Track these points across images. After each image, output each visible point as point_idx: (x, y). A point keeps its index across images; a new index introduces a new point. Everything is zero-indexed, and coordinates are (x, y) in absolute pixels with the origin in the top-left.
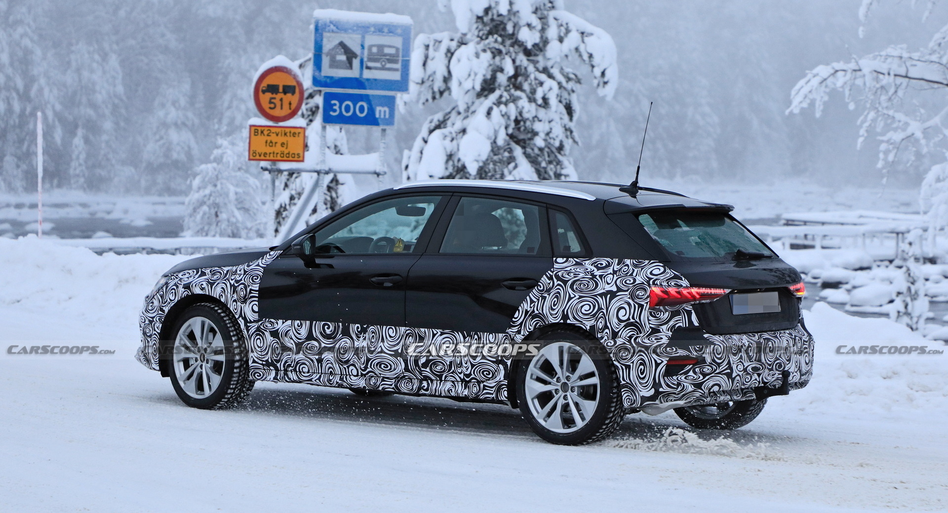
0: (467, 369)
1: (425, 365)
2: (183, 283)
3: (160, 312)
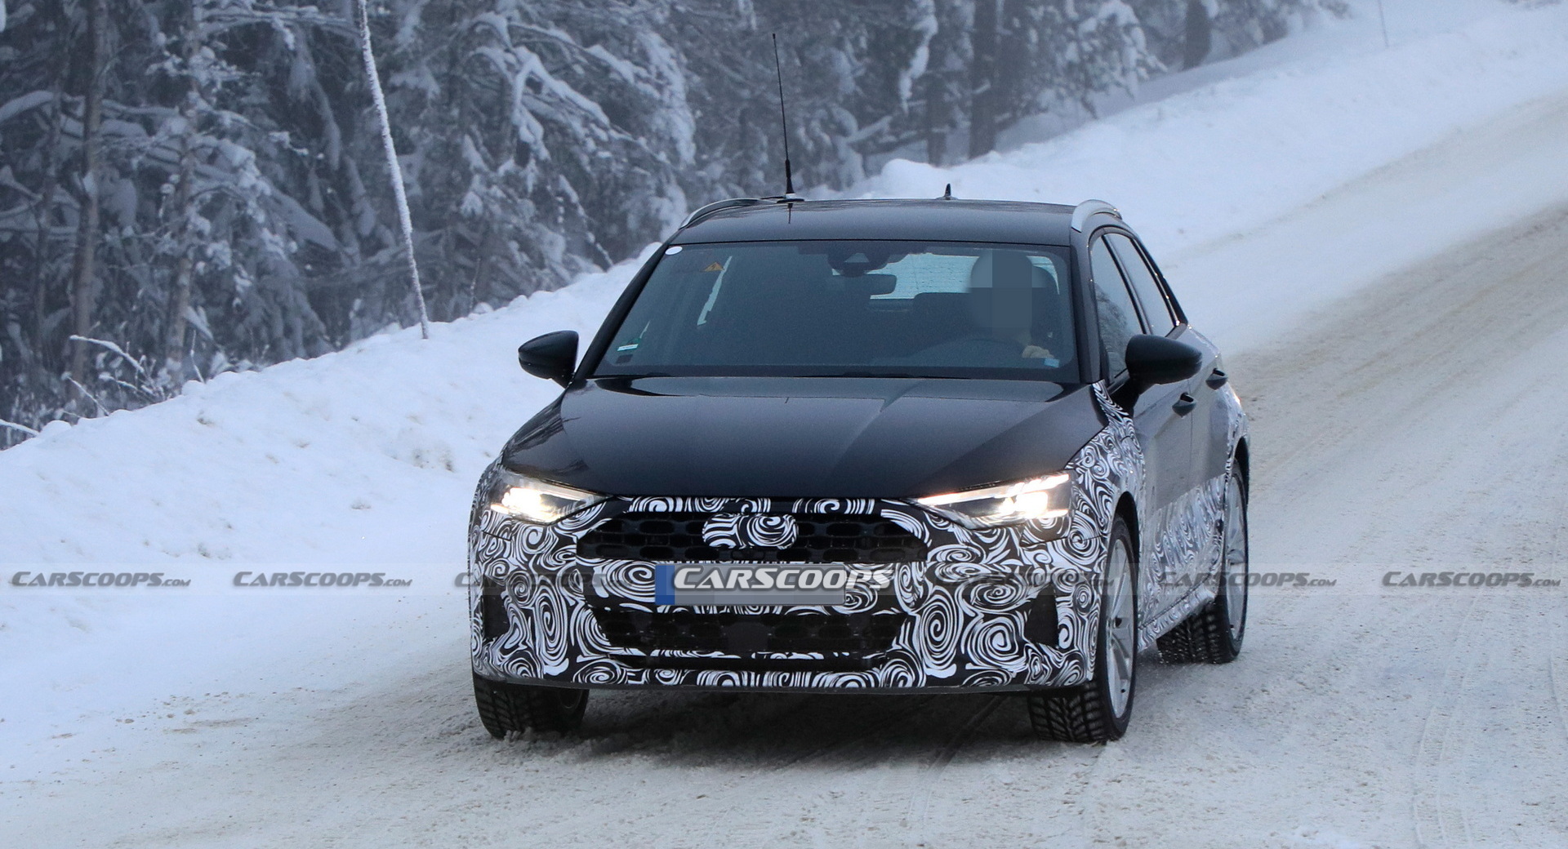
2: (1104, 477)
3: (1105, 549)
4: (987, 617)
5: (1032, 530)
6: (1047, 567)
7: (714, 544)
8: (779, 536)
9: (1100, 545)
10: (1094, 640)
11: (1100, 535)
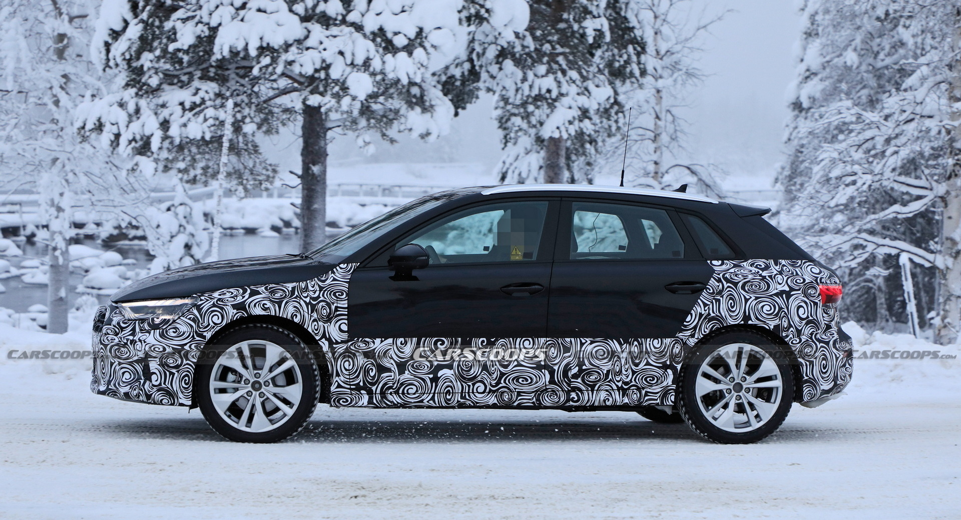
0: (627, 377)
1: (575, 376)
2: (229, 304)
3: (198, 338)
4: (119, 364)
5: (149, 323)
6: (143, 342)
9: (193, 336)
10: (186, 384)
11: (196, 332)
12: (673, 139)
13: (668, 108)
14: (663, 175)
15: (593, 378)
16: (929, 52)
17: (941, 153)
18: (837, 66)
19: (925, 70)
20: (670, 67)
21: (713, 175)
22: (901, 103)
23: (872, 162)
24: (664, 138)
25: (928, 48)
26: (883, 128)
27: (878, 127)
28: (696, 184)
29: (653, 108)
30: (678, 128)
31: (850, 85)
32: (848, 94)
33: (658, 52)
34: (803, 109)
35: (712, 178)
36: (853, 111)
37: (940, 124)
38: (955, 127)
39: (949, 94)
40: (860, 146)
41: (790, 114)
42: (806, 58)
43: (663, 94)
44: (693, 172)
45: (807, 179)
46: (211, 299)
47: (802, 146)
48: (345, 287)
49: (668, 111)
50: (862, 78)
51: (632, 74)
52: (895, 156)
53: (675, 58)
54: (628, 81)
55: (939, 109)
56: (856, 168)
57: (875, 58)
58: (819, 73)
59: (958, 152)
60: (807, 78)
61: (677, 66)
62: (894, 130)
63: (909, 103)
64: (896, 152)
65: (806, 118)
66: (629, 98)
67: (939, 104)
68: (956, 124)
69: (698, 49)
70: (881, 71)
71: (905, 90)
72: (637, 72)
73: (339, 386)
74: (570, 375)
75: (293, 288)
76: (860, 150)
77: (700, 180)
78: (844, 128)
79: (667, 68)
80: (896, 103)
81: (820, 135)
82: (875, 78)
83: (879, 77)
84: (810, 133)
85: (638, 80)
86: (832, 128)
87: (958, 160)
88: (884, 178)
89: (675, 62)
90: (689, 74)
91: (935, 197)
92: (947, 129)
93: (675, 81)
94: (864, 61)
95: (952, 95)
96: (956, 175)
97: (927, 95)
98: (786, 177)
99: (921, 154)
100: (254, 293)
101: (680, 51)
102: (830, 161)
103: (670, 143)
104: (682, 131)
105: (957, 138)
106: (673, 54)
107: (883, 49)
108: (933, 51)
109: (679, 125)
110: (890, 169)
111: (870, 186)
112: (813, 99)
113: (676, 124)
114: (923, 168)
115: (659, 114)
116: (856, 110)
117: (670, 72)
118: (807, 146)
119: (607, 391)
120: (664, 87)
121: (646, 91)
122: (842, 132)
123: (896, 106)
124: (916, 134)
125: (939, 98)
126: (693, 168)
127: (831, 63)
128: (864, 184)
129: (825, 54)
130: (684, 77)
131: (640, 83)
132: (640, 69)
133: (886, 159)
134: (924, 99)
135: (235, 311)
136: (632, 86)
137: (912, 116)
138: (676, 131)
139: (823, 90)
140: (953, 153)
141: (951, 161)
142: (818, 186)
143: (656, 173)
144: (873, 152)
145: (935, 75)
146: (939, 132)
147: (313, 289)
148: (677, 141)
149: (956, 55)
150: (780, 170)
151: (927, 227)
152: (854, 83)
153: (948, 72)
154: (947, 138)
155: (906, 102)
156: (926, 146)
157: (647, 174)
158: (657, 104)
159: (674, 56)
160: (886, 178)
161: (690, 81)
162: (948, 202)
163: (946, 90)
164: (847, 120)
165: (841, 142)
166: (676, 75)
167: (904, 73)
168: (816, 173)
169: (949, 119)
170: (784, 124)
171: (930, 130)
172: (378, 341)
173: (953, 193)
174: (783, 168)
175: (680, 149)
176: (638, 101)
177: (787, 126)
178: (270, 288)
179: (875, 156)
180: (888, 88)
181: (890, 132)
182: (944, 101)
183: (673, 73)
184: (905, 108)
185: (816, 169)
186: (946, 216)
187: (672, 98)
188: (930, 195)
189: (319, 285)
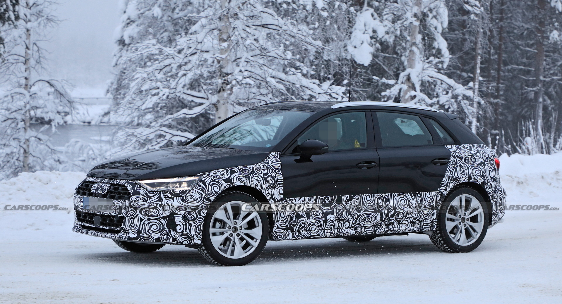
0: (416, 215)
1: (392, 216)
2: (221, 179)
3: (206, 202)
4: (149, 220)
5: (171, 193)
6: (170, 205)
7: (92, 191)
8: (102, 190)
9: (203, 200)
10: (199, 230)
11: (205, 197)
12: (38, 62)
13: (34, 42)
14: (31, 86)
15: (400, 216)
16: (206, 9)
17: (214, 75)
18: (147, 17)
19: (204, 21)
20: (36, 14)
21: (65, 87)
22: (188, 42)
23: (169, 80)
24: (32, 62)
25: (206, 6)
26: (176, 58)
27: (173, 57)
28: (54, 93)
29: (24, 41)
30: (41, 55)
31: (156, 29)
32: (155, 35)
33: (27, 4)
34: (126, 44)
35: (64, 89)
36: (157, 47)
37: (213, 56)
38: (223, 59)
39: (219, 37)
40: (161, 70)
41: (117, 47)
42: (127, 11)
43: (31, 32)
44: (51, 85)
45: (127, 91)
46: (209, 176)
47: (125, 69)
48: (279, 167)
49: (35, 44)
50: (164, 25)
51: (9, 19)
52: (184, 77)
53: (39, 8)
54: (7, 23)
55: (213, 47)
56: (159, 84)
57: (173, 12)
58: (136, 21)
59: (225, 75)
60: (128, 24)
61: (41, 14)
62: (183, 60)
63: (193, 42)
64: (185, 75)
65: (127, 51)
66: (7, 35)
67: (212, 43)
68: (224, 56)
69: (55, 3)
70: (176, 21)
71: (191, 34)
72: (13, 18)
73: (278, 228)
74: (390, 215)
75: (253, 168)
76: (161, 73)
77: (56, 90)
78: (152, 57)
79: (34, 15)
80: (185, 42)
81: (136, 62)
82: (173, 25)
83: (176, 25)
84: (130, 60)
85: (13, 23)
86: (144, 58)
87: (225, 80)
88: (177, 91)
89: (39, 11)
90: (49, 19)
91: (210, 104)
92: (217, 60)
93: (39, 23)
94: (165, 13)
95: (221, 37)
96: (224, 90)
97: (205, 37)
98: (114, 89)
99: (201, 76)
100: (233, 172)
101: (43, 4)
102: (142, 79)
103: (36, 65)
104: (44, 58)
105: (224, 66)
106: (38, 5)
107: (178, 7)
108: (209, 9)
109: (42, 53)
110: (182, 85)
111: (168, 96)
112: (132, 38)
113: (40, 52)
114: (202, 85)
115: (28, 46)
116: (159, 46)
117: (36, 18)
118: (128, 69)
119: (405, 224)
120: (32, 28)
121: (20, 30)
122: (150, 60)
123: (185, 44)
124: (198, 62)
125: (213, 39)
126: (51, 82)
127: (144, 15)
128: (164, 95)
129: (140, 8)
130: (45, 21)
131: (15, 24)
132: (15, 15)
133: (178, 79)
134: (203, 40)
135: (226, 184)
136: (9, 26)
137: (195, 51)
138: (40, 57)
139: (139, 32)
140: (222, 76)
141: (220, 81)
142: (134, 96)
143: (26, 85)
144: (170, 74)
145: (211, 24)
146: (213, 62)
147: (263, 168)
148: (41, 64)
149: (224, 12)
150: (110, 84)
151: (206, 124)
152: (159, 28)
153: (218, 22)
154: (218, 65)
155: (191, 42)
156: (205, 70)
157: (20, 86)
158: (27, 39)
159: (38, 7)
160: (178, 91)
161: (49, 24)
162: (219, 108)
163: (218, 34)
164: (153, 52)
165: (149, 67)
166: (39, 20)
167: (191, 22)
168: (133, 87)
169: (219, 54)
170: (113, 54)
171: (207, 60)
172: (297, 199)
173: (222, 102)
174: (112, 83)
175: (43, 69)
176: (14, 37)
177: (115, 55)
178: (241, 169)
179: (171, 76)
180: (180, 33)
181: (181, 61)
182: (216, 41)
183: (38, 19)
184: (190, 46)
185: (133, 84)
186: (217, 116)
187: (37, 35)
188: (207, 103)
189: (266, 166)
